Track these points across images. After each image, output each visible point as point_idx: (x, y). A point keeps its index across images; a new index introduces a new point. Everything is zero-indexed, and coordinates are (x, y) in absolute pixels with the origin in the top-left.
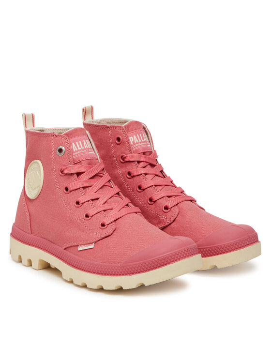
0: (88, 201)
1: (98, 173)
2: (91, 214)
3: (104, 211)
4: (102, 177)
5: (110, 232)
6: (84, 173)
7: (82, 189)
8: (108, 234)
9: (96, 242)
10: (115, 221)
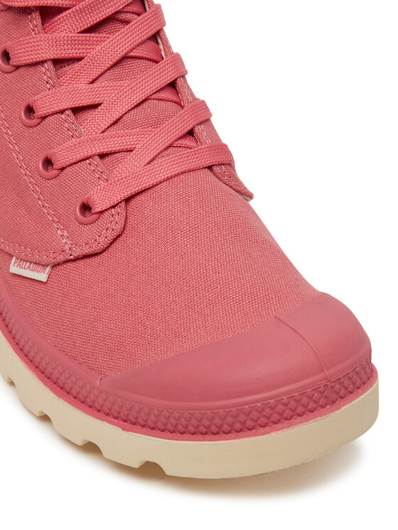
0: (62, 112)
1: (117, 12)
2: (60, 159)
3: (102, 156)
4: (127, 22)
5: (103, 242)
6: (69, 9)
7: (49, 65)
8: (96, 248)
9: (55, 266)
10: (128, 200)
